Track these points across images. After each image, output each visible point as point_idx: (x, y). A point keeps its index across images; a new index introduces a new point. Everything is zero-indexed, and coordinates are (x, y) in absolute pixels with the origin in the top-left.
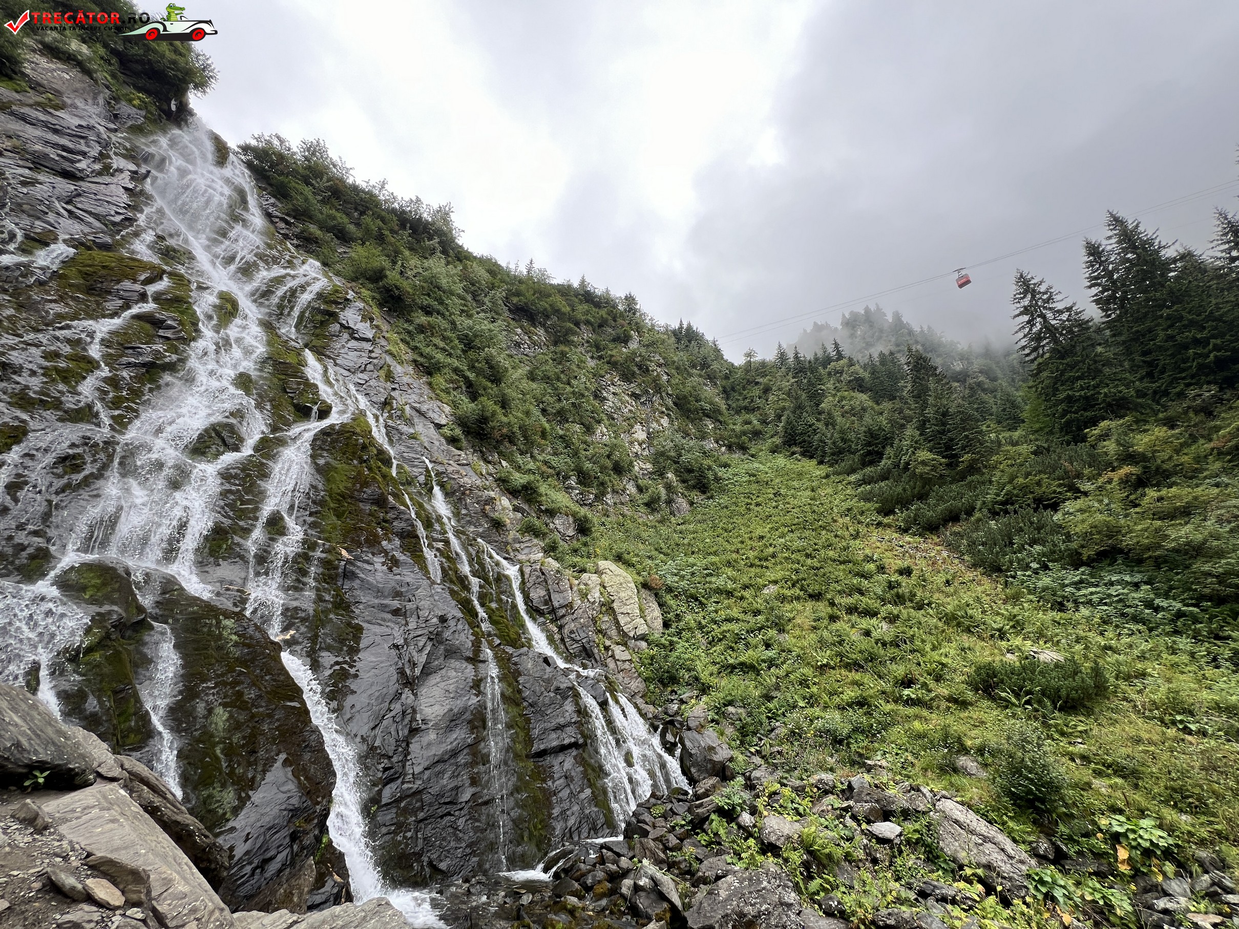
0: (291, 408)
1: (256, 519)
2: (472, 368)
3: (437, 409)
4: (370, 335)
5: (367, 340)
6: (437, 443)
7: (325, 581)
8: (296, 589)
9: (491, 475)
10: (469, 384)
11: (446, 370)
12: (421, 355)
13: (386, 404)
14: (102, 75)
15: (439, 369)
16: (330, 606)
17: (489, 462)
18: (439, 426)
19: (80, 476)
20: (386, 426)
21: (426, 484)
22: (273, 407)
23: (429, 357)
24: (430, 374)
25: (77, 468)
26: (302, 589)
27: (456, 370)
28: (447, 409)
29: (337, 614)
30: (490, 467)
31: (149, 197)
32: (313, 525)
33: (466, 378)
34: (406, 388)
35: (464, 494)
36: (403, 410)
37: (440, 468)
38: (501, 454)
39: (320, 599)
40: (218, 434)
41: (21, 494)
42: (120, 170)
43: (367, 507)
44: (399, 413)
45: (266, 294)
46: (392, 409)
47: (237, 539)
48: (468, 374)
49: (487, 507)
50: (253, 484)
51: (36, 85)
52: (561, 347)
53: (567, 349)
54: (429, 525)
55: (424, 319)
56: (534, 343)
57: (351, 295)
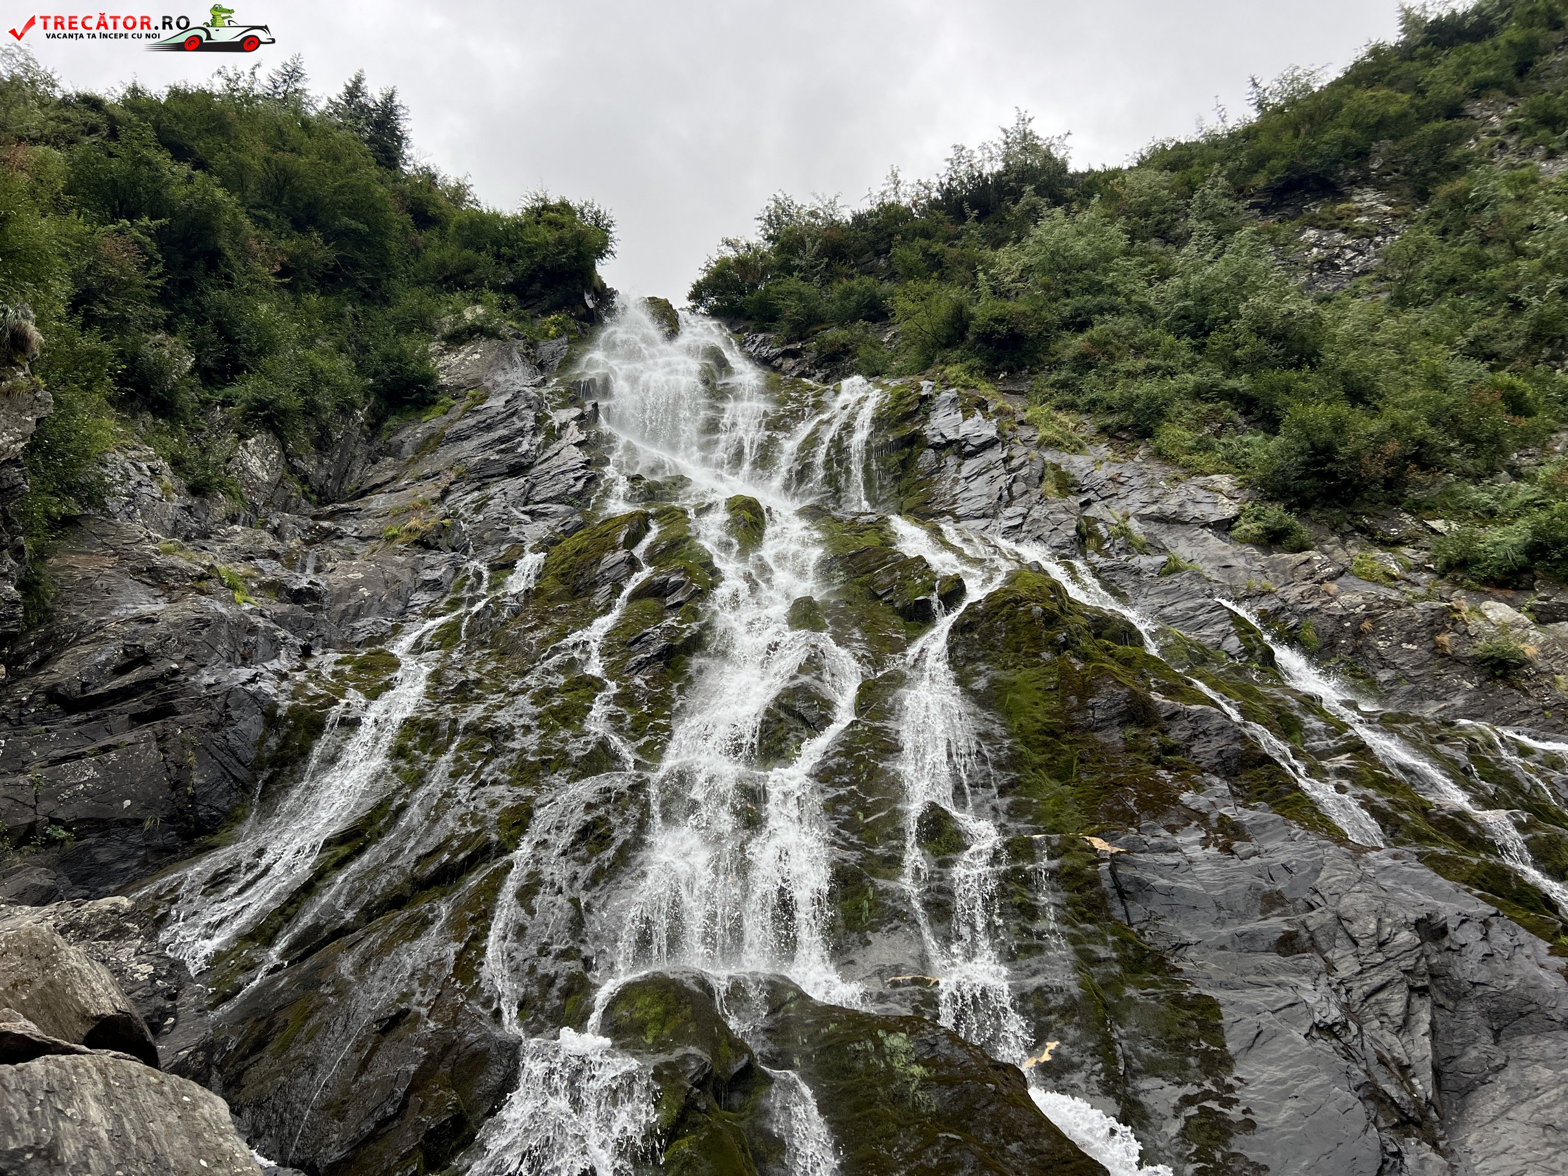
2: (1234, 367)
3: (1201, 495)
4: (990, 432)
5: (989, 444)
6: (1239, 563)
7: (1082, 918)
10: (1246, 403)
11: (1178, 405)
12: (1110, 409)
13: (1085, 538)
14: (508, 325)
15: (1160, 414)
16: (1117, 969)
17: (1399, 542)
18: (1224, 527)
20: (1097, 573)
21: (1249, 652)
22: (865, 631)
23: (1128, 404)
24: (1146, 434)
26: (1040, 950)
27: (1198, 394)
28: (1224, 482)
29: (1141, 985)
30: (1407, 551)
31: (610, 439)
33: (1231, 396)
34: (1111, 488)
36: (1125, 532)
37: (1269, 605)
38: (1417, 509)
39: (1089, 960)
42: (564, 426)
43: (1114, 737)
44: (1120, 542)
45: (802, 474)
46: (1101, 541)
48: (1232, 383)
50: (874, 771)
51: (457, 392)
52: (1444, 190)
53: (1461, 183)
54: (1286, 726)
55: (1077, 343)
56: (1367, 234)
57: (926, 387)
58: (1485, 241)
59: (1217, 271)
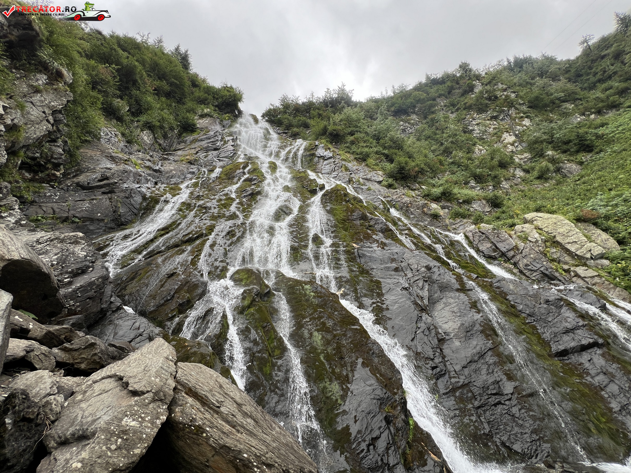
0: (309, 193)
1: (308, 240)
2: (385, 148)
3: (375, 175)
4: (331, 155)
5: (330, 158)
6: (382, 190)
7: (350, 261)
8: (338, 268)
9: (419, 195)
10: (386, 156)
11: (372, 155)
12: (357, 154)
13: (350, 181)
14: (215, 115)
15: (368, 156)
16: (358, 273)
17: (415, 190)
18: (379, 182)
19: (235, 238)
20: (354, 188)
21: (385, 208)
22: (301, 194)
23: (361, 153)
24: (365, 160)
25: (234, 235)
26: (340, 268)
27: (377, 153)
28: (380, 173)
29: (363, 277)
30: (417, 192)
31: (240, 146)
32: (335, 237)
33: (384, 154)
34: (356, 171)
35: (408, 207)
36: (359, 181)
37: (389, 199)
38: (419, 183)
39: (351, 271)
40: (282, 210)
41: (215, 248)
42: (229, 141)
43: (358, 223)
46: (353, 182)
47: (303, 251)
48: (384, 151)
49: (425, 209)
50: (302, 226)
51: (202, 129)
52: (430, 117)
53: (434, 116)
54: (395, 224)
55: (352, 138)
56: (413, 125)
57: (317, 143)
58: (437, 129)
59: (384, 126)
